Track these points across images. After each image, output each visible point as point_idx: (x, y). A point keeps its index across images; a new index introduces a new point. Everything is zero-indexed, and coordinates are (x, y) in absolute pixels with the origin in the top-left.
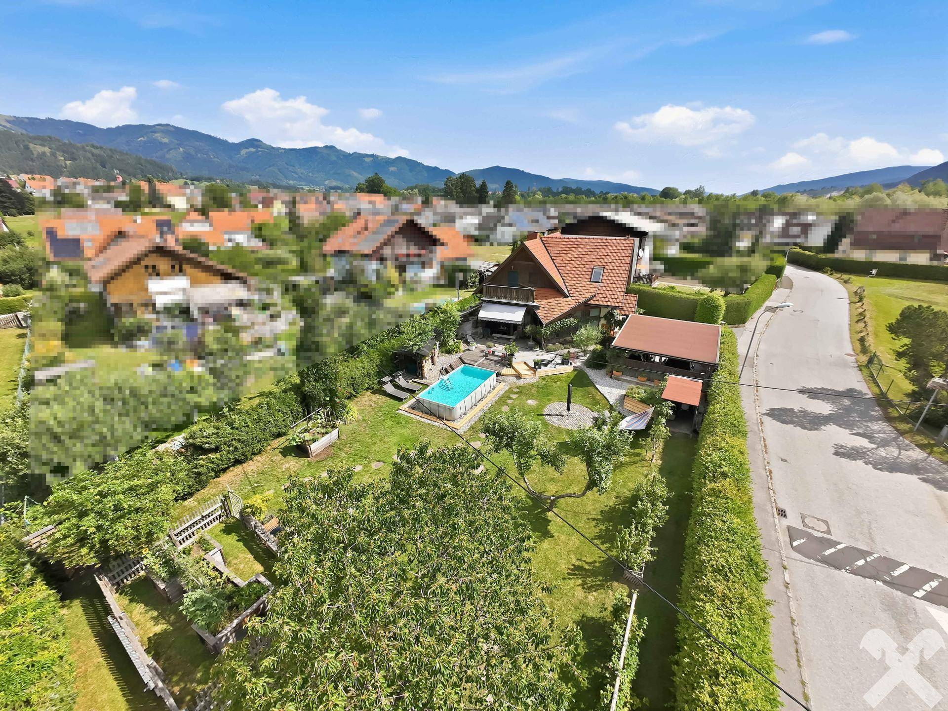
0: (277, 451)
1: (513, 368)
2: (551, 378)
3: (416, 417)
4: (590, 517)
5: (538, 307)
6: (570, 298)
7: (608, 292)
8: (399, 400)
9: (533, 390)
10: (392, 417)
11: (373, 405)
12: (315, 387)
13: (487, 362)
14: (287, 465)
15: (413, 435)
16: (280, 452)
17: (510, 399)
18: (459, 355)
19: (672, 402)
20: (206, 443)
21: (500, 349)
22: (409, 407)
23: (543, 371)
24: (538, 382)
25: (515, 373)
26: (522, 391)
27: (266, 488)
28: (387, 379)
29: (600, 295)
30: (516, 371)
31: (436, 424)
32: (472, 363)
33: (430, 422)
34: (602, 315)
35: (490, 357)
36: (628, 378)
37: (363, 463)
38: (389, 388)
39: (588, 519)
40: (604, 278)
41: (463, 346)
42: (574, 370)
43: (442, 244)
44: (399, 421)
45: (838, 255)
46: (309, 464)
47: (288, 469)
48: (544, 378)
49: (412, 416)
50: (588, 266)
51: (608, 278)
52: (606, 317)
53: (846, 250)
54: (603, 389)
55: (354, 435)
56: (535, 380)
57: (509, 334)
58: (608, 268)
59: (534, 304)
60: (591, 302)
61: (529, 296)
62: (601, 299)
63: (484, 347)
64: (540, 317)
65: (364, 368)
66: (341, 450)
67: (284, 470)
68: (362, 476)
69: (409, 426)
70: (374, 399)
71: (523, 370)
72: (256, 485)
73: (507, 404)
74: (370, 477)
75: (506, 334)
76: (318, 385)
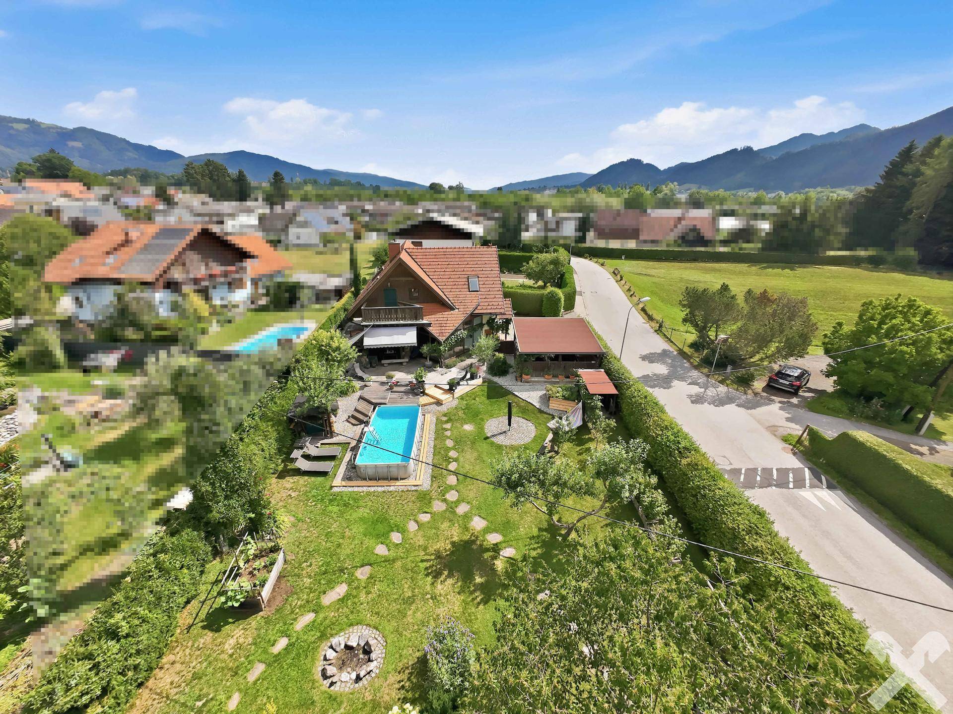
0: (195, 630)
1: (427, 395)
2: (467, 396)
3: (360, 488)
4: (602, 525)
5: (429, 325)
6: (457, 310)
7: (488, 300)
8: (324, 474)
9: (461, 413)
10: (331, 501)
11: (293, 495)
12: (229, 507)
13: (395, 395)
14: (232, 641)
15: (375, 513)
16: (204, 628)
17: (446, 430)
18: (358, 394)
19: (599, 395)
20: (81, 697)
21: (401, 376)
22: (343, 479)
23: (460, 391)
24: (459, 403)
25: (433, 400)
26: (450, 417)
27: (222, 697)
28: (296, 454)
29: (482, 304)
30: (433, 397)
31: (392, 488)
32: (383, 401)
33: (383, 489)
34: (484, 321)
35: (395, 389)
36: (536, 379)
37: (343, 579)
38: (303, 464)
39: (602, 527)
40: (481, 286)
41: (357, 384)
42: (484, 382)
43: (253, 257)
44: (347, 504)
45: (588, 244)
46: (268, 621)
47: (239, 646)
48: (462, 398)
49: (356, 489)
50: (463, 276)
51: (484, 286)
52: (488, 323)
53: (592, 240)
54: (523, 395)
55: (302, 547)
56: (456, 402)
57: (399, 358)
58: (482, 276)
59: (424, 322)
60: (476, 312)
61: (417, 314)
62: (484, 308)
63: (383, 379)
64: (436, 335)
65: (263, 450)
66: (298, 576)
67: (230, 652)
68: (355, 597)
69: (361, 503)
70: (289, 486)
71: (438, 394)
72: (199, 704)
73: (448, 438)
74: (368, 593)
75: (395, 358)
76: (231, 502)
